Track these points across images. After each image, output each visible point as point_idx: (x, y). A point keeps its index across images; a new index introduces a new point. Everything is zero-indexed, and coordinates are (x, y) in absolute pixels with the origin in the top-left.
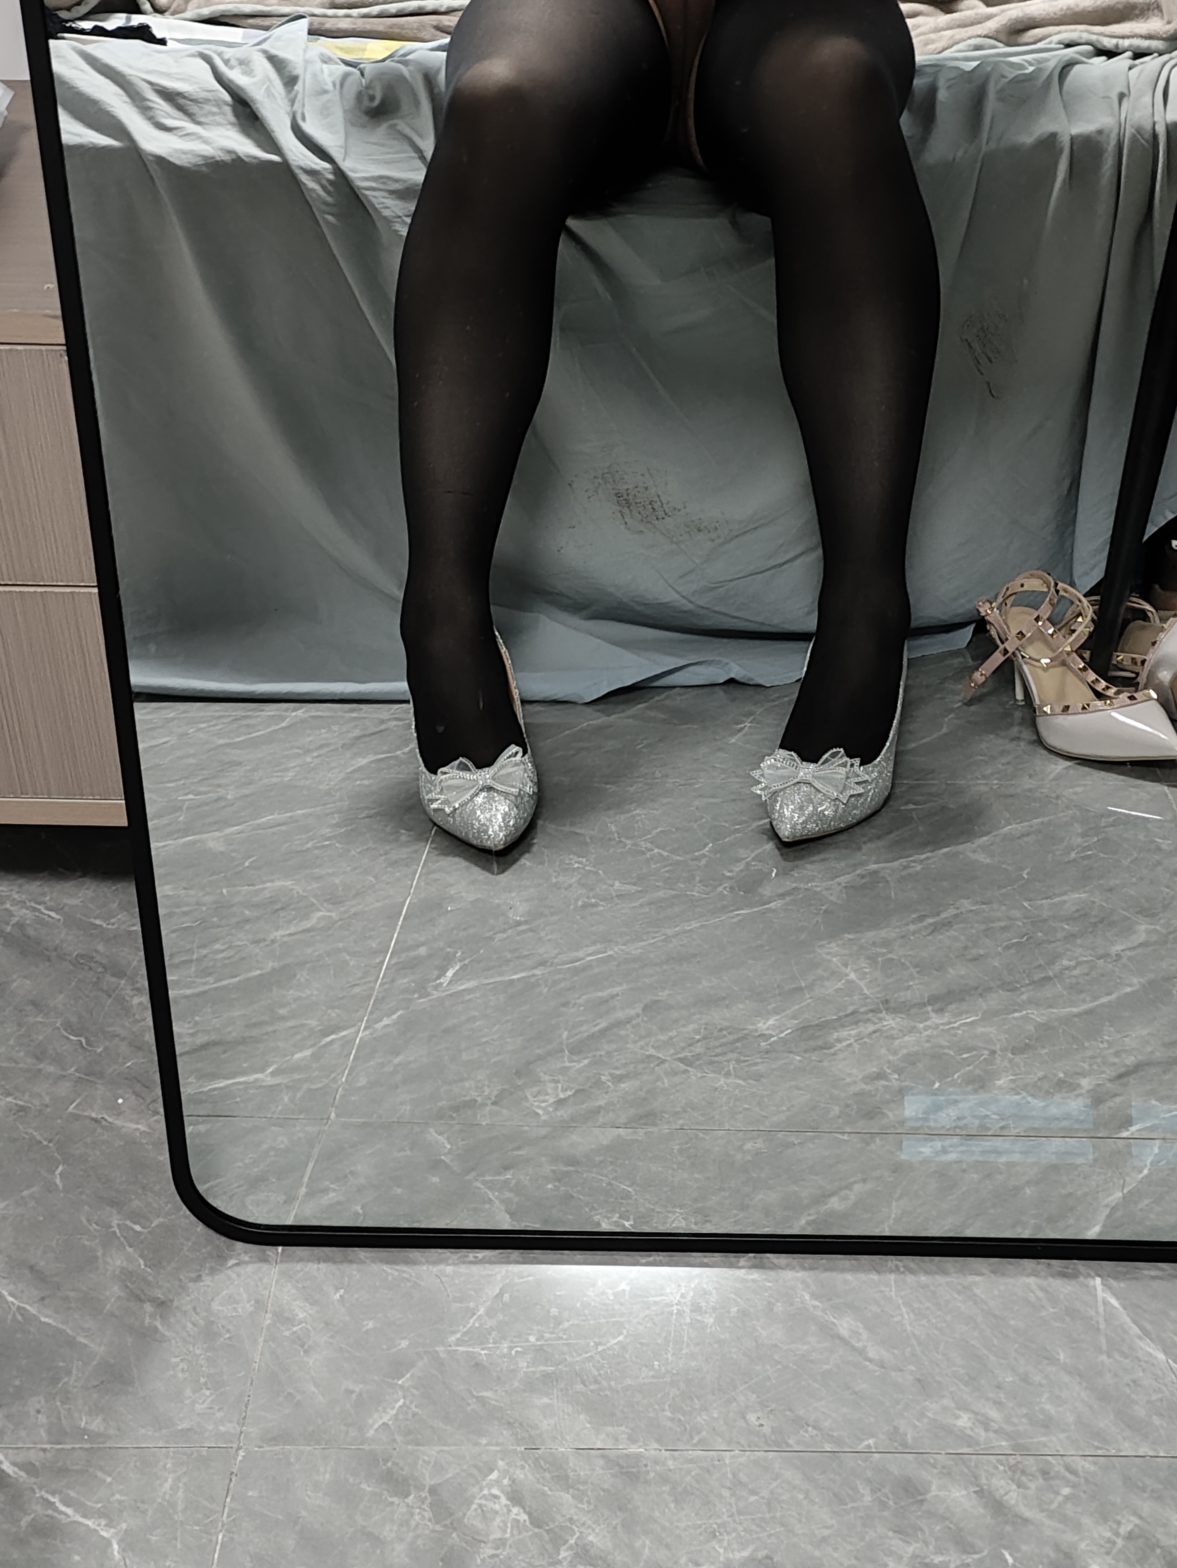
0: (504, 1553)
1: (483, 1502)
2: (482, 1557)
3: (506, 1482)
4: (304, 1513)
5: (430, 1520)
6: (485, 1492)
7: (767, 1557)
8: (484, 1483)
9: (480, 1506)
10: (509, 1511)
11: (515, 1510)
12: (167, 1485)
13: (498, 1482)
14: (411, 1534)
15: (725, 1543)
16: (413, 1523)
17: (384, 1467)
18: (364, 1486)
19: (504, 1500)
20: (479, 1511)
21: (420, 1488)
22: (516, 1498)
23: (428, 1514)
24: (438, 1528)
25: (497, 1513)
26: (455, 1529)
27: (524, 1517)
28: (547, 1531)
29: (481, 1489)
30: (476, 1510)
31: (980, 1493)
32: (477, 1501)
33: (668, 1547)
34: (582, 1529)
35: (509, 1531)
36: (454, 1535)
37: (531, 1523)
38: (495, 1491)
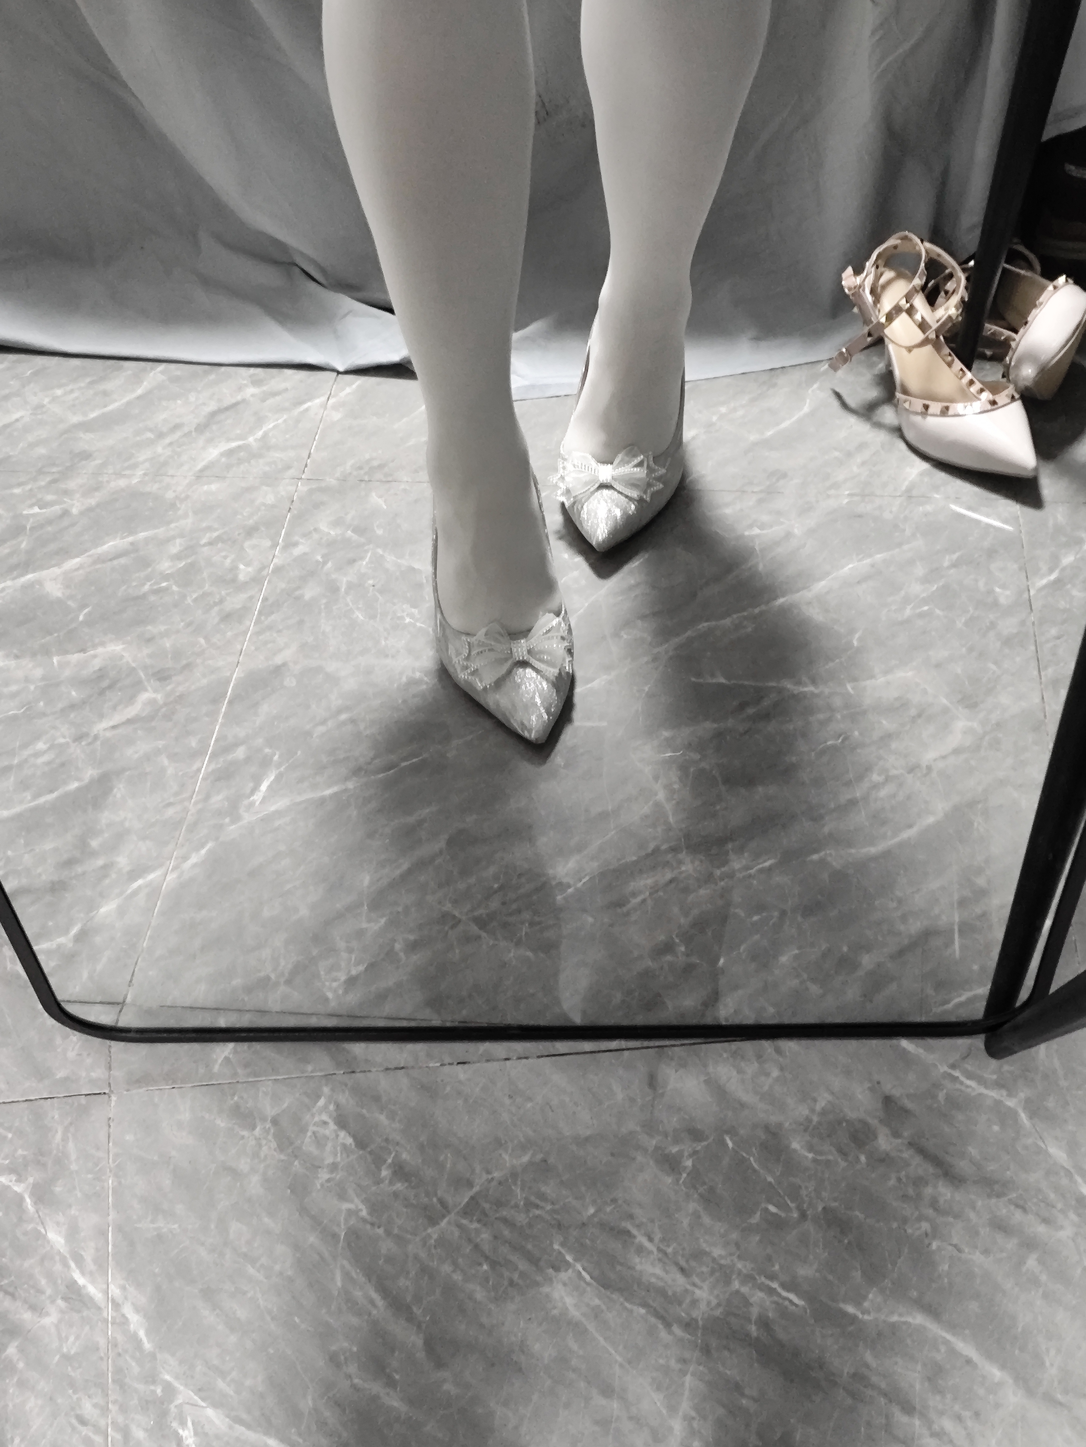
0: (339, 1176)
1: (315, 1129)
2: (320, 1181)
3: (332, 1107)
4: (174, 1153)
5: (275, 1150)
6: (316, 1119)
7: (545, 1161)
8: (314, 1110)
9: (314, 1133)
10: (337, 1136)
11: (342, 1134)
12: (59, 1136)
13: (325, 1107)
14: (262, 1166)
15: (510, 1151)
16: (262, 1155)
17: (232, 1102)
18: (218, 1122)
19: (332, 1126)
20: (313, 1138)
21: (264, 1119)
22: (342, 1122)
23: (274, 1145)
24: (282, 1157)
25: (327, 1138)
26: (296, 1157)
27: (350, 1141)
28: (370, 1153)
29: (313, 1115)
30: (310, 1137)
31: (707, 1082)
32: (312, 1128)
33: (465, 1159)
34: (397, 1148)
35: (339, 1155)
36: (296, 1163)
37: (356, 1146)
38: (325, 1117)
